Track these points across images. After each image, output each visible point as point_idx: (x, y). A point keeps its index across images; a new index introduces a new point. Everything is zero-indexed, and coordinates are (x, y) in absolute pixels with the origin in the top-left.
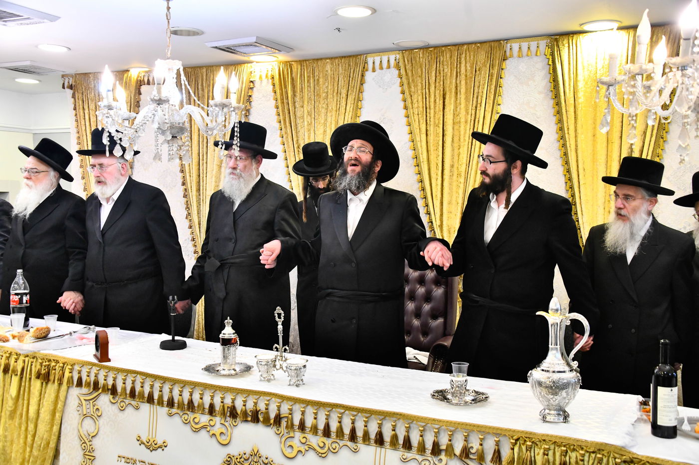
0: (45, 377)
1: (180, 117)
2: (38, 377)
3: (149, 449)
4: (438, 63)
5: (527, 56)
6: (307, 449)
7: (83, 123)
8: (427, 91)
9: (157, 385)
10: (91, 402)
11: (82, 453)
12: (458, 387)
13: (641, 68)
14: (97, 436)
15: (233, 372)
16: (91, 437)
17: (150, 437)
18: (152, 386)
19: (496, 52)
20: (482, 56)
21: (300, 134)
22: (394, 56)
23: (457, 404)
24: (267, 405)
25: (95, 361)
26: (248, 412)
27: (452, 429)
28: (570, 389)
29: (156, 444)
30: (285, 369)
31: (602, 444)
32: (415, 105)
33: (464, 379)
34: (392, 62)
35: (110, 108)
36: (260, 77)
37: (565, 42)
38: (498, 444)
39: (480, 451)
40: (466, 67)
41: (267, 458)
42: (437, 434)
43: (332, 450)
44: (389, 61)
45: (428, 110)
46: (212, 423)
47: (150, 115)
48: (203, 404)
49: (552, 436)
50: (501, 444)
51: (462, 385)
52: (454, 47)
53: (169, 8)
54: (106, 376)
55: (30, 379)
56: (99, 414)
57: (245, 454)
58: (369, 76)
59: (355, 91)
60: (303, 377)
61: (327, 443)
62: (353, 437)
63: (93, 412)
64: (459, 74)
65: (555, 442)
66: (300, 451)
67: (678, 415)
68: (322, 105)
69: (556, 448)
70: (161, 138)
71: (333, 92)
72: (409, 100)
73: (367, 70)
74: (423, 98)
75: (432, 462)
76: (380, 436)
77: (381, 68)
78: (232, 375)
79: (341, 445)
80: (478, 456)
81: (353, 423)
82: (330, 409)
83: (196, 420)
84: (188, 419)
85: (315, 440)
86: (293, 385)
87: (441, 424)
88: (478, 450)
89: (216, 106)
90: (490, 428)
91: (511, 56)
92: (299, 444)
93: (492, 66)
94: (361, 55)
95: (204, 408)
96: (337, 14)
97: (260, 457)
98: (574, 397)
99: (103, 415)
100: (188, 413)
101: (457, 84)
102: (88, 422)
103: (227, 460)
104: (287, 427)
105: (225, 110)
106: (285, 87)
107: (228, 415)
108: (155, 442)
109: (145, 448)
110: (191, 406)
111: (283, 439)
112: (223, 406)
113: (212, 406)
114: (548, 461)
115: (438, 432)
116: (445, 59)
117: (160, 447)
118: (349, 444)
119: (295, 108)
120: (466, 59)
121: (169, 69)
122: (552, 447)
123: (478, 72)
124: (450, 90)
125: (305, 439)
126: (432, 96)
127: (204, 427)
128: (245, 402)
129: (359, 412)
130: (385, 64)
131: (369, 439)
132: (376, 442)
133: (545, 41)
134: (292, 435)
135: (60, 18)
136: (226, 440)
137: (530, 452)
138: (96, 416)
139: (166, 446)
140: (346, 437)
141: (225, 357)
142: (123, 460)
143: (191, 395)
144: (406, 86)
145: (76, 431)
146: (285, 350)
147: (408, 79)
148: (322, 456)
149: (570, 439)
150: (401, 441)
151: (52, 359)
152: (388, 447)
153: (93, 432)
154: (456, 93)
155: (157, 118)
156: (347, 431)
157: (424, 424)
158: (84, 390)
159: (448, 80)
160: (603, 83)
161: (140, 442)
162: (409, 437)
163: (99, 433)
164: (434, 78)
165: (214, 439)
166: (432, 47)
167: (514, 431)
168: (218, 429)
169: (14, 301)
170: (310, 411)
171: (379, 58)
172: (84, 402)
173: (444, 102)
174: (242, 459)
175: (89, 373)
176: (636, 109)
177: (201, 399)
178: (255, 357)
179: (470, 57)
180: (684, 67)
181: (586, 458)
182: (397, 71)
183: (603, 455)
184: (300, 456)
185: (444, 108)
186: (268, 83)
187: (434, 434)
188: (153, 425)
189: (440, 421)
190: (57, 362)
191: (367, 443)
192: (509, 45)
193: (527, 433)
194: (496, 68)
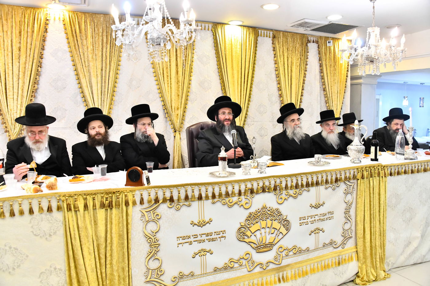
3: (200, 226)
5: (205, 30)
6: (288, 197)
10: (151, 212)
11: (148, 245)
14: (160, 231)
16: (154, 233)
18: (200, 190)
24: (270, 182)
26: (260, 188)
37: (220, 27)
38: (354, 172)
41: (270, 208)
43: (300, 194)
46: (240, 200)
48: (235, 191)
54: (164, 193)
56: (159, 218)
57: (259, 209)
61: (297, 191)
62: (307, 185)
63: (154, 218)
66: (285, 199)
75: (335, 186)
79: (303, 190)
81: (308, 179)
83: (231, 201)
84: (225, 202)
85: (291, 192)
87: (338, 170)
88: (349, 176)
95: (235, 194)
97: (266, 208)
99: (162, 217)
100: (225, 198)
102: (151, 225)
103: (249, 216)
104: (280, 190)
107: (249, 193)
108: (204, 221)
109: (198, 227)
110: (227, 194)
111: (278, 196)
112: (246, 189)
113: (240, 191)
117: (208, 223)
118: (306, 189)
125: (288, 193)
127: (236, 203)
128: (258, 184)
129: (310, 174)
131: (314, 184)
132: (316, 184)
133: (211, 25)
134: (281, 193)
136: (249, 206)
138: (157, 219)
139: (211, 221)
140: (305, 186)
142: (181, 239)
143: (227, 188)
145: (142, 234)
148: (295, 198)
150: (325, 181)
152: (320, 185)
153: (156, 230)
156: (305, 184)
157: (333, 172)
158: (146, 205)
161: (193, 225)
162: (327, 179)
163: (161, 229)
165: (242, 207)
168: (243, 202)
170: (289, 179)
172: (146, 214)
174: (257, 213)
175: (149, 193)
177: (234, 189)
184: (285, 201)
188: (201, 212)
191: (313, 186)
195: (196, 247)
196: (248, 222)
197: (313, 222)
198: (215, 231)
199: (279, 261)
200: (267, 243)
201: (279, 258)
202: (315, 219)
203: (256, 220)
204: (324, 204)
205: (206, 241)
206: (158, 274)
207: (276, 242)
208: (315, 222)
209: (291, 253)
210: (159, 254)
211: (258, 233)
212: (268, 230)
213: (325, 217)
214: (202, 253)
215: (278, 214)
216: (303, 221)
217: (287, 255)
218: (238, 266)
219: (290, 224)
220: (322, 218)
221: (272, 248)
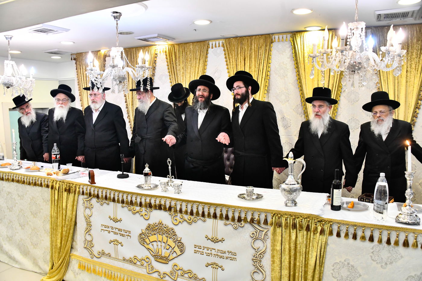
0: (69, 191)
1: (123, 73)
2: (65, 191)
3: (114, 221)
4: (242, 44)
5: (282, 41)
6: (183, 221)
7: (80, 75)
8: (237, 57)
9: (116, 194)
10: (88, 201)
11: (86, 223)
12: (250, 192)
13: (325, 51)
14: (92, 217)
15: (150, 188)
17: (115, 216)
18: (114, 195)
19: (268, 39)
20: (262, 41)
21: (179, 78)
22: (222, 41)
23: (249, 200)
24: (165, 202)
25: (89, 184)
26: (157, 205)
27: (247, 210)
28: (297, 192)
29: (117, 220)
30: (173, 186)
31: (309, 214)
32: (231, 64)
33: (252, 189)
34: (221, 44)
35: (92, 70)
36: (160, 52)
37: (299, 35)
38: (266, 216)
39: (259, 220)
40: (254, 46)
41: (166, 225)
42: (240, 213)
43: (194, 221)
44: (219, 43)
45: (237, 66)
46: (141, 210)
47: (109, 73)
48: (137, 202)
49: (289, 212)
50: (267, 216)
51: (251, 191)
52: (249, 37)
53: (117, 24)
54: (94, 190)
55: (62, 191)
56: (92, 207)
57: (156, 223)
58: (210, 50)
59: (204, 57)
60: (181, 190)
61: (192, 218)
62: (203, 215)
63: (90, 206)
64: (251, 49)
65: (290, 215)
66: (180, 222)
67: (342, 201)
68: (189, 64)
69: (291, 217)
70: (115, 83)
71: (194, 58)
72: (228, 61)
73: (209, 48)
74: (235, 60)
75: (238, 225)
76: (215, 215)
77: (216, 47)
78: (149, 189)
79: (198, 219)
80: (257, 222)
81: (203, 209)
82: (193, 203)
83: (134, 209)
84: (130, 208)
85: (186, 217)
86: (177, 193)
87: (242, 208)
88: (257, 219)
89: (139, 67)
90: (263, 209)
91: (275, 41)
92: (180, 219)
93: (266, 46)
94: (206, 41)
95: (137, 204)
96: (194, 23)
97: (163, 225)
98: (299, 195)
99: (94, 207)
100: (131, 206)
101: (250, 54)
102: (87, 210)
103: (148, 226)
104: (174, 211)
105: (143, 69)
106: (172, 56)
107: (148, 206)
108: (117, 219)
110: (131, 203)
111: (173, 217)
112: (146, 203)
113: (141, 203)
114: (287, 223)
115: (240, 212)
116: (245, 43)
117: (119, 221)
118: (202, 218)
119: (176, 66)
120: (254, 42)
121: (118, 51)
122: (289, 217)
123: (260, 48)
124: (248, 56)
125: (182, 217)
126: (239, 60)
127: (138, 212)
128: (155, 201)
129: (206, 204)
130: (217, 45)
131: (210, 216)
132: (213, 217)
133: (290, 35)
134: (176, 215)
135: (70, 30)
136: (147, 217)
137: (280, 219)
138: (91, 208)
139: (121, 221)
140: (200, 215)
141: (146, 181)
142: (103, 226)
143: (131, 198)
144: (227, 55)
145: (83, 214)
146: (172, 178)
147: (228, 52)
148: (190, 224)
149: (296, 213)
150: (224, 216)
151: (71, 183)
152: (219, 219)
153: (90, 215)
154: (250, 58)
155: (112, 74)
156: (200, 213)
157: (234, 209)
158: (85, 196)
159: (247, 52)
160: (311, 56)
161: (110, 219)
162: (227, 214)
163: (93, 215)
164: (240, 51)
165: (142, 217)
166: (239, 37)
167: (273, 211)
168: (144, 213)
169: (53, 158)
170: (184, 204)
171: (215, 42)
172: (85, 202)
173: (245, 62)
174: (155, 226)
175: (87, 189)
176: (324, 68)
177: (136, 200)
178: (159, 181)
179: (256, 42)
180: (342, 51)
181: (303, 221)
182: (223, 48)
183: (310, 219)
184: (180, 224)
185: (245, 65)
186: (164, 54)
187: (238, 213)
188: (115, 212)
189: (241, 207)
190: (73, 184)
191: (210, 218)
192: (274, 36)
193: (278, 211)
194: (268, 47)
195: (112, 237)
196: (148, 231)
197: (208, 254)
198: (124, 229)
199: (174, 276)
200: (163, 255)
201: (175, 274)
202: (211, 252)
203: (154, 232)
204: (224, 241)
205: (118, 234)
206: (90, 245)
207: (171, 258)
208: (211, 255)
209: (186, 275)
210: (91, 231)
211: (155, 243)
212: (163, 244)
213: (224, 255)
214: (116, 243)
215: (173, 234)
216: (198, 250)
217: (182, 276)
218: (140, 264)
219: (184, 248)
220: (219, 254)
221: (167, 262)
